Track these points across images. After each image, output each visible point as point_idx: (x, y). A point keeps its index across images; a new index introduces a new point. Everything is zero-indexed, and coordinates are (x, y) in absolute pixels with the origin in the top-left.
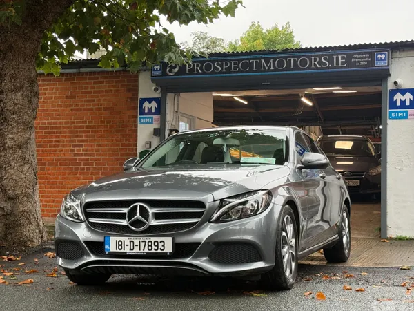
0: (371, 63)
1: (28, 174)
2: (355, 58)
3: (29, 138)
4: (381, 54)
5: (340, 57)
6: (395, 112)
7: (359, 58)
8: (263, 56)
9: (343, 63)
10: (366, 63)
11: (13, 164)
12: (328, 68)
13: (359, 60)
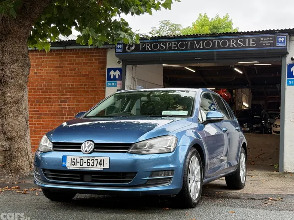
0: (274, 44)
1: (21, 122)
2: (262, 41)
3: (23, 96)
4: (281, 38)
5: (251, 39)
6: (291, 80)
7: (265, 40)
8: (196, 39)
9: (253, 44)
10: (270, 44)
11: (11, 115)
12: (242, 47)
13: (265, 42)
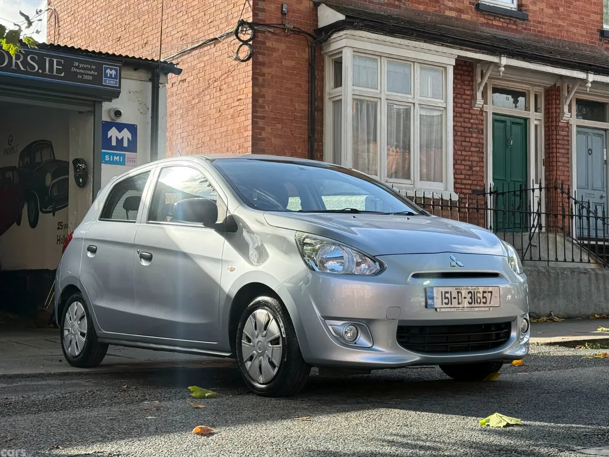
0: (98, 79)
2: (77, 67)
4: (111, 69)
5: (55, 60)
6: (108, 154)
7: (82, 68)
9: (58, 71)
10: (91, 78)
13: (82, 71)
